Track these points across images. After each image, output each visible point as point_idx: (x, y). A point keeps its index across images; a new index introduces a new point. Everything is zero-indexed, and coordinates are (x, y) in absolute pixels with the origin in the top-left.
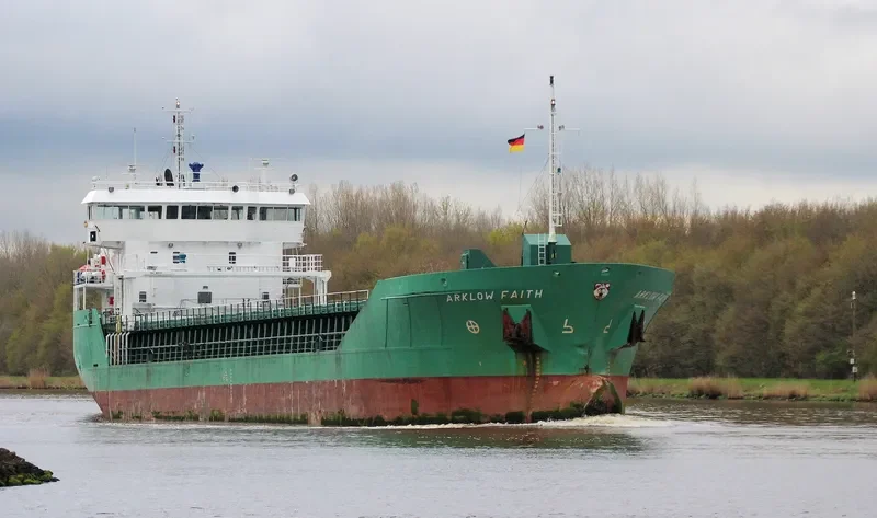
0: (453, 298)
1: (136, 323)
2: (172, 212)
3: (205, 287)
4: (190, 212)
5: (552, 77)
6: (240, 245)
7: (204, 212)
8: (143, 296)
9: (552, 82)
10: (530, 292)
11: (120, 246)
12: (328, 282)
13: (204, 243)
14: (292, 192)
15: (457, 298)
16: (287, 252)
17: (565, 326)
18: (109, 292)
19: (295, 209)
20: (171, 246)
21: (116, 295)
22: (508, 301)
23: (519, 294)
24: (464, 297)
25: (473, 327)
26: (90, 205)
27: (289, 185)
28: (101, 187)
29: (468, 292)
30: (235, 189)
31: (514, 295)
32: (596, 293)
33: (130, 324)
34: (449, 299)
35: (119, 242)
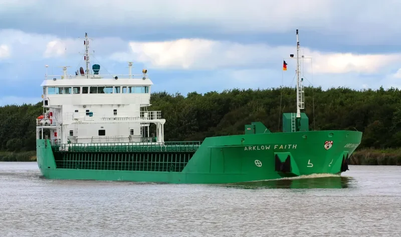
0: (248, 149)
1: (69, 147)
2: (85, 90)
3: (102, 127)
4: (94, 90)
5: (297, 30)
6: (119, 105)
7: (100, 90)
8: (71, 133)
9: (297, 33)
10: (290, 145)
11: (60, 108)
12: (164, 125)
13: (101, 105)
14: (144, 79)
15: (250, 148)
16: (142, 109)
17: (309, 163)
18: (54, 130)
19: (145, 87)
20: (84, 106)
21: (58, 132)
22: (278, 150)
23: (284, 147)
24: (254, 148)
25: (258, 163)
26: (45, 88)
27: (143, 75)
28: (50, 78)
29: (256, 145)
30: (116, 78)
31: (281, 147)
32: (326, 146)
33: (66, 148)
34: (246, 149)
35: (59, 106)
